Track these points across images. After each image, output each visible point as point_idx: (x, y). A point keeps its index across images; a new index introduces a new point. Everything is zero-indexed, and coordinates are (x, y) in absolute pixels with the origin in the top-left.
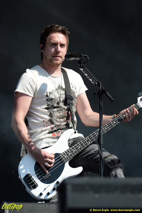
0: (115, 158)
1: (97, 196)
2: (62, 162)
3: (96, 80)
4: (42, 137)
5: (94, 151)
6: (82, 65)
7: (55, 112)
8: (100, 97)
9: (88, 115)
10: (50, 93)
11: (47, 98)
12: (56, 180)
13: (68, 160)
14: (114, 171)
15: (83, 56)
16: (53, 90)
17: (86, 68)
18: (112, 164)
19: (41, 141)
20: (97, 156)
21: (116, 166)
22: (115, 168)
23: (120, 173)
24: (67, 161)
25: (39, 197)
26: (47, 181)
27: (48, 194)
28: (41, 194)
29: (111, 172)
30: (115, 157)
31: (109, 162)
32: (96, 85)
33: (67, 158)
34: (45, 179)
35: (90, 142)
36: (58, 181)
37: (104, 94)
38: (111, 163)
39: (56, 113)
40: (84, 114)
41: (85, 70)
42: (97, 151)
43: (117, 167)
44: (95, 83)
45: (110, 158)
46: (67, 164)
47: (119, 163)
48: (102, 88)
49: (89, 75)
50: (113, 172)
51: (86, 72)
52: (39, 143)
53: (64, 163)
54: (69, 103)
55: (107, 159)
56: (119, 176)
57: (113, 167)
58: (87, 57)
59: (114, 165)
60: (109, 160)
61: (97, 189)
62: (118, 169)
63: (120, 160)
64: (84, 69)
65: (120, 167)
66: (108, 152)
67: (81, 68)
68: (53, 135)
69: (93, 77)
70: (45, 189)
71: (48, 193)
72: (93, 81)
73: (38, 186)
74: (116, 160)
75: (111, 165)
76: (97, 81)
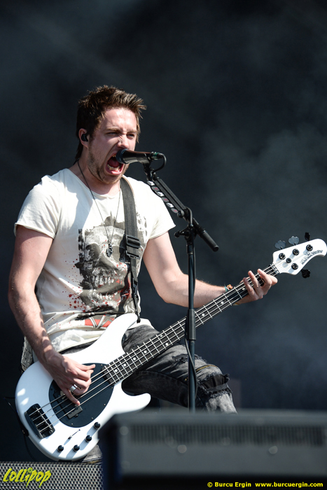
0: (215, 373)
1: (183, 448)
2: (109, 382)
3: (182, 205)
4: (63, 327)
5: (173, 357)
6: (153, 173)
7: (96, 277)
8: (190, 241)
9: (172, 282)
10: (87, 234)
11: (80, 243)
12: (93, 420)
13: (121, 379)
14: (215, 400)
15: (155, 155)
16: (94, 227)
17: (161, 181)
18: (209, 385)
19: (62, 335)
20: (178, 368)
21: (218, 388)
22: (216, 392)
23: (226, 402)
24: (117, 382)
25: (57, 454)
26: (75, 421)
27: (76, 449)
28: (60, 449)
29: (208, 401)
30: (215, 370)
31: (204, 381)
32: (181, 216)
33: (119, 374)
34: (70, 416)
35: (168, 342)
36: (96, 423)
37: (198, 236)
38: (207, 383)
39: (97, 279)
40: (164, 279)
41: (158, 184)
42: (178, 356)
43: (220, 391)
44: (180, 212)
45: (205, 372)
46: (118, 388)
47: (225, 382)
48: (194, 223)
49: (167, 194)
50: (213, 402)
51: (161, 188)
52: (58, 338)
53: (113, 386)
54: (129, 255)
55: (200, 374)
56: (225, 408)
57: (212, 392)
58: (162, 157)
59: (215, 385)
60: (204, 377)
61: (183, 434)
62: (221, 395)
63: (226, 376)
64: (156, 182)
65: (226, 390)
66: (203, 358)
67: (151, 181)
68: (86, 325)
69: (176, 199)
70: (69, 438)
71: (76, 446)
72: (175, 208)
73: (54, 430)
74: (217, 375)
75: (208, 387)
76: (185, 208)
